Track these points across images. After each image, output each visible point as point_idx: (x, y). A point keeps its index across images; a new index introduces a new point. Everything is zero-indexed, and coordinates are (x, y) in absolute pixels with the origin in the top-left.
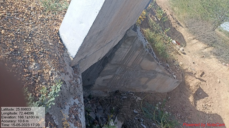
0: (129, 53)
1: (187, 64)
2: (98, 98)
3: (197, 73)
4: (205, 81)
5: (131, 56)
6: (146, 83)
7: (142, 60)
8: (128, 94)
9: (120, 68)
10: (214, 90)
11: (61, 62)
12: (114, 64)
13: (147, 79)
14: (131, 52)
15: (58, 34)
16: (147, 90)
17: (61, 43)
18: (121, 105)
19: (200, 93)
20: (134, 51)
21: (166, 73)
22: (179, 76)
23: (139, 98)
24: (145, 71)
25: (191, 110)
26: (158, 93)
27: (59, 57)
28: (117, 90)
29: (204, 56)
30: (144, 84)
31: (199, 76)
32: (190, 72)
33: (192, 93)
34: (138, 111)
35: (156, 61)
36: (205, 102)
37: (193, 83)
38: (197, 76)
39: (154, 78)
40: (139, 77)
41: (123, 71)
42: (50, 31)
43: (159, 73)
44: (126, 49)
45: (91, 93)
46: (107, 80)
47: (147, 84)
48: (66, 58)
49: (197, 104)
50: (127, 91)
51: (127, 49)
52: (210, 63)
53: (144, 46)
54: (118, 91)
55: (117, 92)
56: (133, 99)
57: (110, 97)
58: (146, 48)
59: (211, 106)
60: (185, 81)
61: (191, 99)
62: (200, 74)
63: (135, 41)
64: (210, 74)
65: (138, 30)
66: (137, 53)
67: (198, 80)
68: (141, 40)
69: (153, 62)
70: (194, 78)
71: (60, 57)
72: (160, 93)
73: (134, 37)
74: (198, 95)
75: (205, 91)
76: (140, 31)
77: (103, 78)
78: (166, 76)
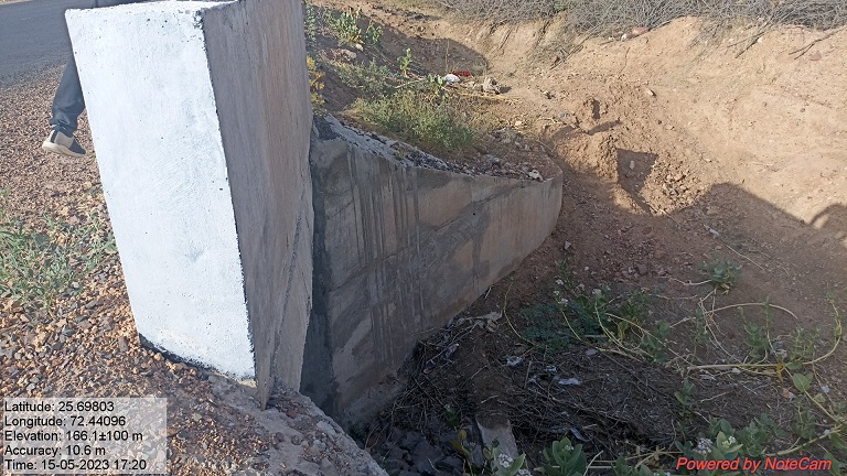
0: (363, 215)
1: (534, 114)
2: (381, 419)
3: (580, 116)
4: (618, 122)
5: (376, 217)
6: (476, 257)
7: (416, 202)
8: (455, 331)
9: (372, 276)
10: (660, 127)
11: (231, 424)
12: (348, 282)
13: (471, 243)
14: (368, 206)
15: (146, 345)
16: (493, 276)
17: (180, 366)
18: (462, 379)
19: (632, 166)
20: (373, 199)
21: (506, 186)
22: (544, 163)
23: (493, 316)
24: (447, 227)
25: (648, 230)
26: (530, 256)
27: (211, 415)
28: (414, 345)
29: (559, 55)
30: (472, 266)
31: (591, 119)
32: (562, 130)
33: (611, 184)
34: (519, 355)
35: (453, 174)
36: (661, 179)
37: (590, 152)
38: (586, 126)
39: (487, 226)
40: (445, 258)
41: (389, 279)
42: (113, 356)
43: (488, 199)
44: (349, 209)
45: (350, 422)
46: (364, 341)
47: (482, 259)
48: (231, 396)
49: (648, 199)
50: (443, 324)
51: (352, 205)
52: (588, 61)
53: (390, 158)
54: (419, 345)
55: (418, 353)
56: (480, 333)
57: (410, 383)
58: (400, 159)
59: (684, 177)
60: (568, 164)
61: (622, 200)
62: (590, 113)
63: (353, 164)
64: (615, 92)
65: (337, 128)
66: (387, 194)
67: (599, 136)
68: (367, 148)
69: (451, 183)
70: (584, 139)
71: (213, 409)
72: (535, 252)
73: (341, 158)
74: (630, 174)
75: (637, 149)
76: (343, 124)
77: (349, 347)
78: (513, 191)
